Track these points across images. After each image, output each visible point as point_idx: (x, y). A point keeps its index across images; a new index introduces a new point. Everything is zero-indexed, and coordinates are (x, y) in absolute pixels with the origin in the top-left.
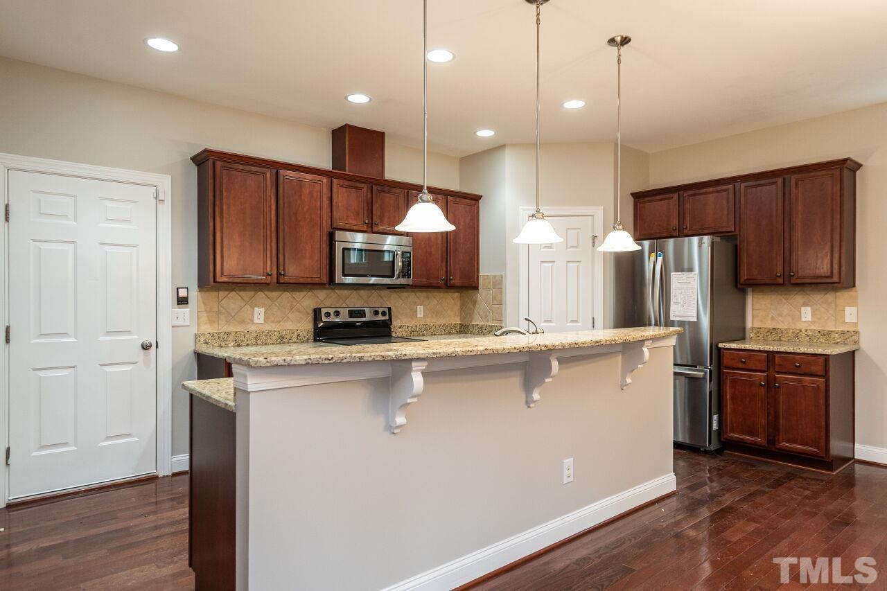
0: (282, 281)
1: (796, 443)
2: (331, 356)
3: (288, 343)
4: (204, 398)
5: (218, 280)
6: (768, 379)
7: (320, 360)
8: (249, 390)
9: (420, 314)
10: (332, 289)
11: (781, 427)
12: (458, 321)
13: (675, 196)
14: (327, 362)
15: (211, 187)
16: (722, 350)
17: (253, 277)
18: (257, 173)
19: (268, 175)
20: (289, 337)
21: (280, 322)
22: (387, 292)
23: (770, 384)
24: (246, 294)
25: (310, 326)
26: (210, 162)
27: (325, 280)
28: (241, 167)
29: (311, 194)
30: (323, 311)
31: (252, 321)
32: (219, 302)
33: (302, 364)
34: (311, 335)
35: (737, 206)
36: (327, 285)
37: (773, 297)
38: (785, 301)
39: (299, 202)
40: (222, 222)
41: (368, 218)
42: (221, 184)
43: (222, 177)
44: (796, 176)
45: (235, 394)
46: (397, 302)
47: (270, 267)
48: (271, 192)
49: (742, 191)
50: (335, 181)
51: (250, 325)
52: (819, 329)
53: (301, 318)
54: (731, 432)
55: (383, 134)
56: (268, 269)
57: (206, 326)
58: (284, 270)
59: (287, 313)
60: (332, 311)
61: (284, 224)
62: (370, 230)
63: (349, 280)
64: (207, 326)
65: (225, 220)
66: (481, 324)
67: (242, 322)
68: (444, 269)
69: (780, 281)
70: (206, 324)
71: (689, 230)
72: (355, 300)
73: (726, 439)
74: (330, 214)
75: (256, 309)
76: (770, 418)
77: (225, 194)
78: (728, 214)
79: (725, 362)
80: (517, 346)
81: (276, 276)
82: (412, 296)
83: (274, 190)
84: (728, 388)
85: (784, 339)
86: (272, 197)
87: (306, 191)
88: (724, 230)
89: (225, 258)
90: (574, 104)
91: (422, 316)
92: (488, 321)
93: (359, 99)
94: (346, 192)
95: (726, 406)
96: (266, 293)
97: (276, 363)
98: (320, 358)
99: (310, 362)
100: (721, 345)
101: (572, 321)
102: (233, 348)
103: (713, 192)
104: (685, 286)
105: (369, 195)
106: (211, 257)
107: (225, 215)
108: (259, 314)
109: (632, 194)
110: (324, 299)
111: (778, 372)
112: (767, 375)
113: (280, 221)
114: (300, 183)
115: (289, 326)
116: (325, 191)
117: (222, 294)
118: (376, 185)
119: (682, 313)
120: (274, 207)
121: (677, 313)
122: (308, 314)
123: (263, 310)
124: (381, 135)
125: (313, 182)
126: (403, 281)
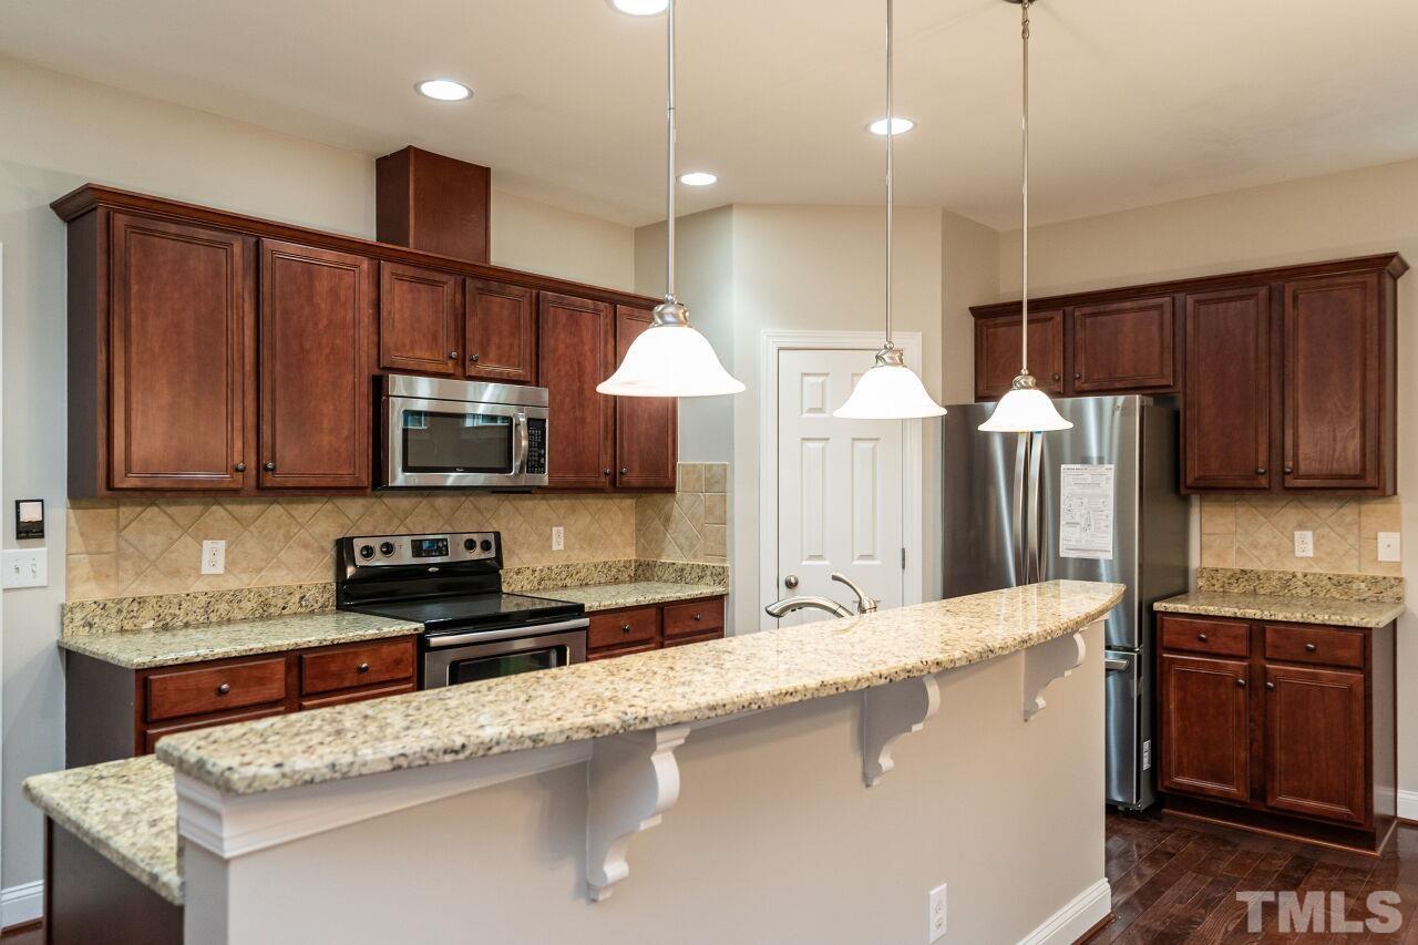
0: (269, 485)
1: (1306, 797)
2: (459, 741)
3: (281, 616)
4: (88, 842)
5: (118, 483)
6: (1249, 673)
7: (431, 756)
8: (227, 855)
9: (558, 544)
10: (376, 496)
11: (1278, 765)
12: (630, 554)
13: (1058, 317)
14: (449, 758)
15: (101, 270)
16: (1158, 616)
17: (201, 476)
18: (209, 244)
19: (237, 249)
20: (281, 603)
21: (261, 570)
22: (492, 500)
23: (1256, 682)
24: (184, 512)
25: (329, 577)
26: (101, 213)
27: (365, 478)
28: (173, 228)
29: (333, 291)
30: (358, 544)
31: (197, 569)
32: (119, 530)
33: (382, 772)
34: (330, 596)
35: (1179, 339)
36: (369, 491)
37: (1241, 510)
38: (1264, 520)
39: (307, 310)
40: (127, 351)
41: (457, 345)
42: (127, 266)
43: (127, 249)
44: (1294, 284)
45: (180, 852)
46: (510, 521)
47: (242, 454)
48: (243, 286)
49: (1190, 308)
50: (387, 268)
51: (191, 580)
52: (1331, 573)
53: (308, 560)
54: (1177, 775)
55: (488, 170)
56: (237, 458)
57: (87, 587)
58: (273, 459)
59: (277, 548)
60: (376, 543)
61: (273, 357)
62: (459, 371)
63: (416, 479)
64: (91, 586)
65: (134, 349)
66: (681, 562)
67: (174, 573)
68: (610, 451)
69: (1264, 482)
70: (88, 580)
71: (1086, 382)
72: (427, 521)
73: (1167, 788)
74: (376, 338)
75: (207, 544)
76: (1255, 745)
77: (135, 288)
78: (1162, 354)
79: (1167, 638)
80: (883, 669)
81: (254, 472)
82: (541, 507)
83: (250, 282)
84: (1172, 690)
85: (1262, 591)
86: (247, 297)
87: (322, 286)
88: (1154, 382)
89: (136, 434)
90: (892, 127)
91: (561, 547)
92: (695, 557)
93: (444, 90)
94: (411, 290)
95: (1169, 724)
96: (228, 507)
97: (307, 777)
98: (431, 750)
99: (403, 762)
100: (1158, 606)
101: (862, 557)
102: (152, 634)
103: (1132, 310)
104: (1090, 491)
105: (459, 297)
106: (102, 431)
107: (134, 336)
108: (213, 556)
109: (972, 309)
110: (359, 518)
111: (1272, 660)
112: (1250, 666)
113: (265, 352)
114: (310, 271)
115: (282, 578)
116: (366, 287)
117: (126, 512)
118: (475, 277)
119: (1083, 544)
120: (249, 320)
121: (1073, 544)
122: (323, 550)
123: (222, 544)
124: (483, 174)
125: (338, 266)
126: (527, 479)
